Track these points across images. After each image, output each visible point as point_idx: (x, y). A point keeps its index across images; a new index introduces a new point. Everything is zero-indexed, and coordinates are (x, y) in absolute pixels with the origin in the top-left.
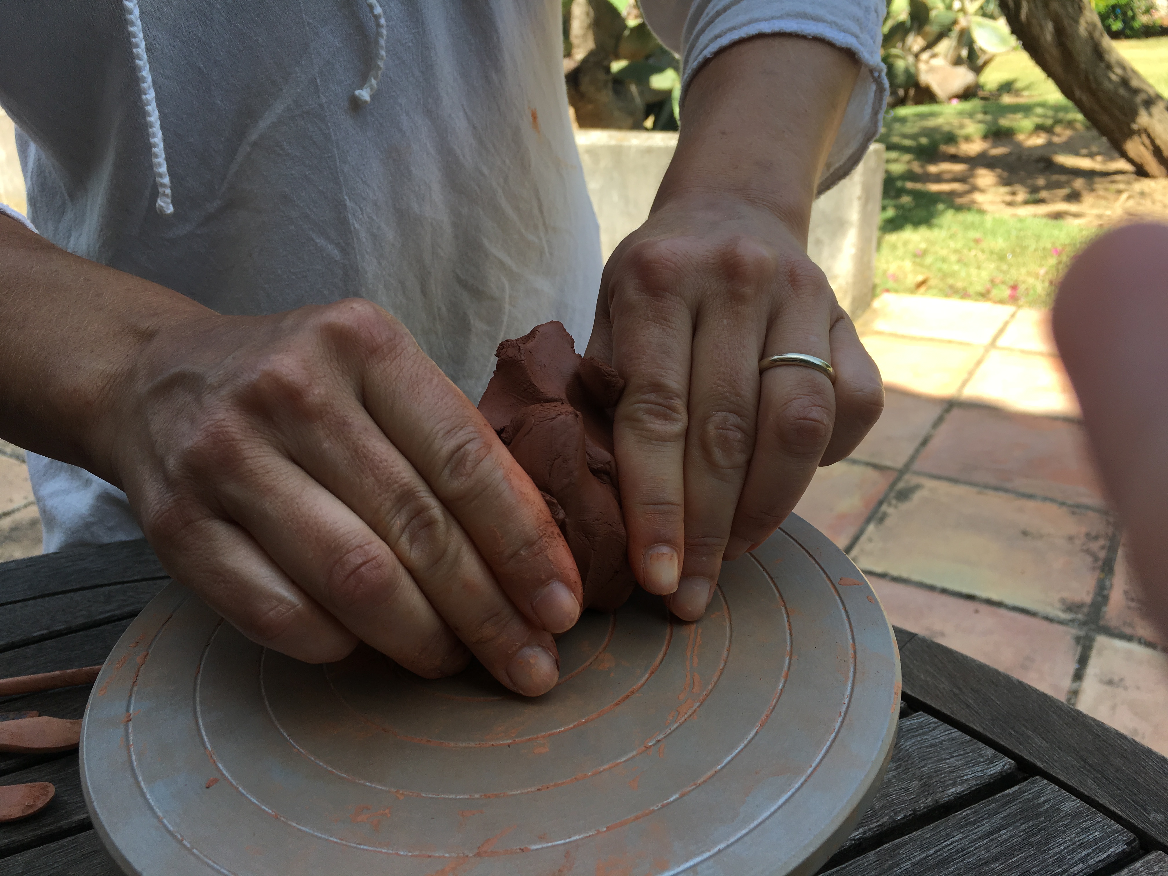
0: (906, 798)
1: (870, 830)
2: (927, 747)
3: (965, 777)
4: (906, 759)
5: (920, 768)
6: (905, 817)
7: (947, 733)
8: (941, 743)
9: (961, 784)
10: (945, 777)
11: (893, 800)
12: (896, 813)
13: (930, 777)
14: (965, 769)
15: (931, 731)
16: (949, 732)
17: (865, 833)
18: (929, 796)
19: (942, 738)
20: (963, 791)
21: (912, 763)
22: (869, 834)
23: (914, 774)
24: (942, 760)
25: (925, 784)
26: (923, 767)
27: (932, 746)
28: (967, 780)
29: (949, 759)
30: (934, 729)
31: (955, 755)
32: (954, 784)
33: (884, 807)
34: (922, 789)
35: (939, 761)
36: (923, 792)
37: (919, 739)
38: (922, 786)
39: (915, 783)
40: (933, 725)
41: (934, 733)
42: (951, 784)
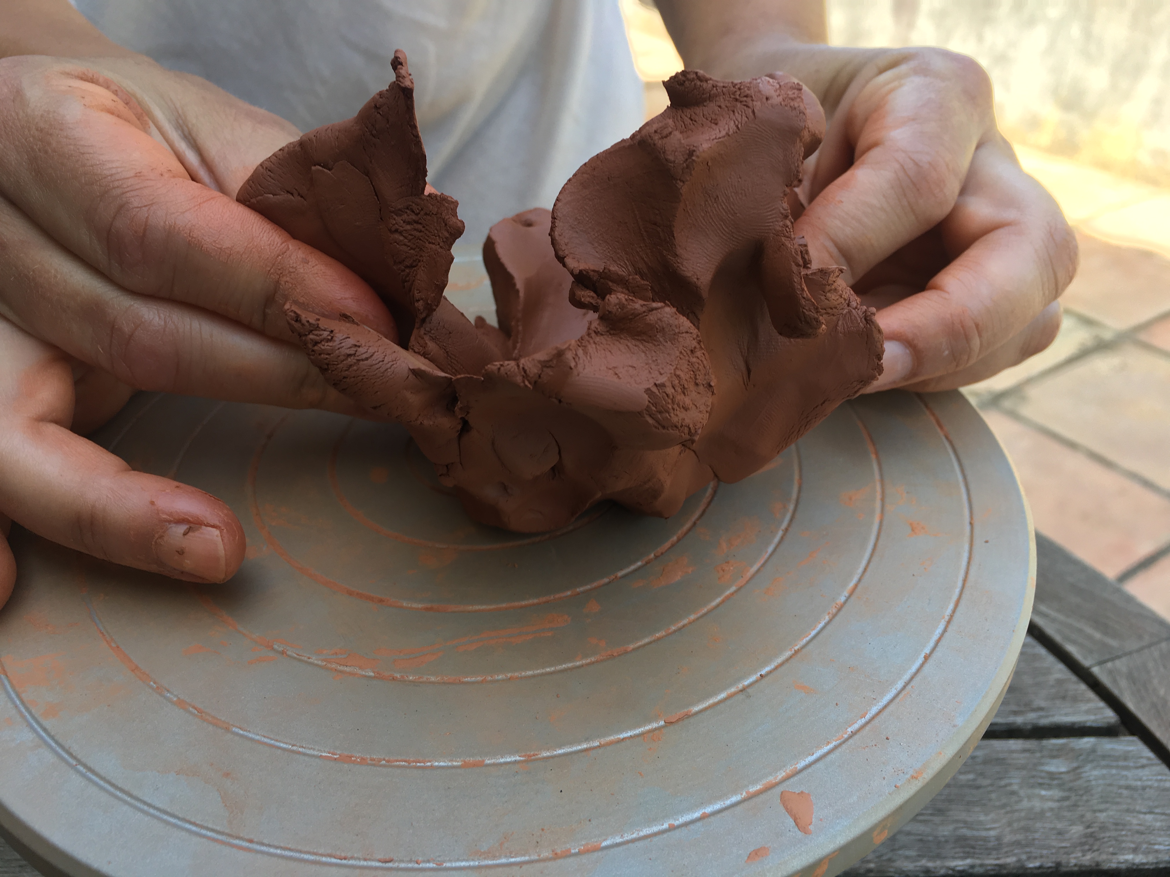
0: (1054, 843)
1: (981, 865)
2: (1120, 787)
3: (1156, 847)
4: (1081, 792)
5: (1095, 811)
6: (1040, 867)
7: (1159, 777)
8: (1144, 788)
9: (1147, 853)
10: (1126, 835)
11: (1034, 839)
12: (1029, 858)
13: (1103, 828)
14: (1160, 836)
15: (1137, 768)
16: (1164, 778)
17: (972, 867)
18: (1090, 853)
19: (1149, 783)
20: (1143, 864)
21: (1087, 801)
22: (978, 870)
23: (1082, 816)
24: (1133, 811)
25: (1091, 835)
26: (1101, 811)
27: (1128, 787)
28: (1157, 851)
29: (1145, 813)
30: (1143, 767)
31: (1157, 811)
32: (1135, 851)
33: (1017, 843)
34: (1084, 840)
35: (1128, 811)
36: (1082, 844)
37: (1114, 771)
38: (1086, 836)
39: (1077, 830)
40: (1144, 761)
41: (1141, 773)
42: (1129, 848)
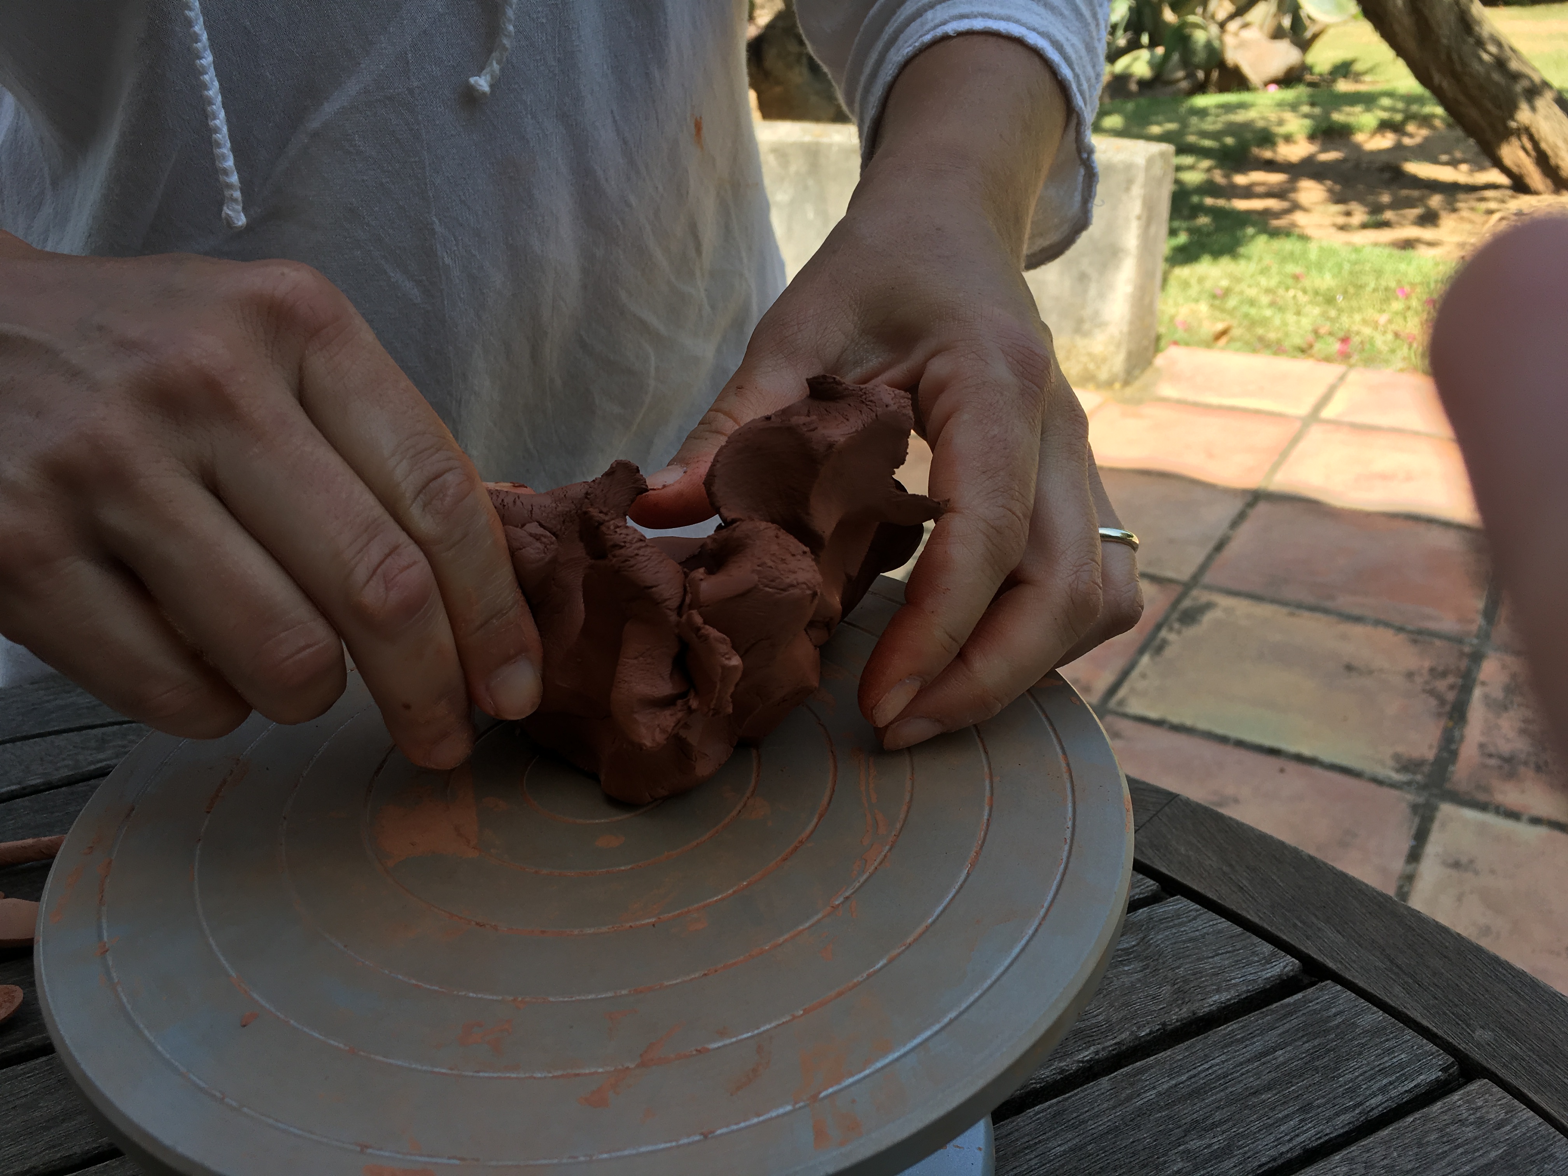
0: (1154, 1008)
1: (1104, 1049)
2: (1184, 942)
3: (1233, 981)
4: (1156, 957)
5: (1173, 969)
6: (1151, 1033)
7: (1211, 923)
8: (1203, 936)
9: (1228, 990)
10: (1207, 980)
11: (1136, 1010)
12: (1139, 1028)
13: (1186, 981)
14: (1232, 971)
15: (1190, 921)
16: (1215, 922)
17: (1097, 1053)
18: (1184, 1005)
19: (1205, 930)
20: (1229, 1000)
21: (1164, 963)
22: (1103, 1054)
23: (1166, 977)
24: (1202, 959)
25: (1179, 991)
26: (1178, 967)
27: (1190, 940)
28: (1235, 985)
29: (1212, 957)
30: (1195, 919)
31: (1220, 952)
32: (1218, 991)
33: (1125, 1019)
34: (1175, 996)
35: (1198, 959)
36: (1176, 1000)
37: (1174, 931)
38: (1175, 993)
39: (1166, 989)
40: (1194, 914)
41: (1194, 924)
42: (1213, 990)
